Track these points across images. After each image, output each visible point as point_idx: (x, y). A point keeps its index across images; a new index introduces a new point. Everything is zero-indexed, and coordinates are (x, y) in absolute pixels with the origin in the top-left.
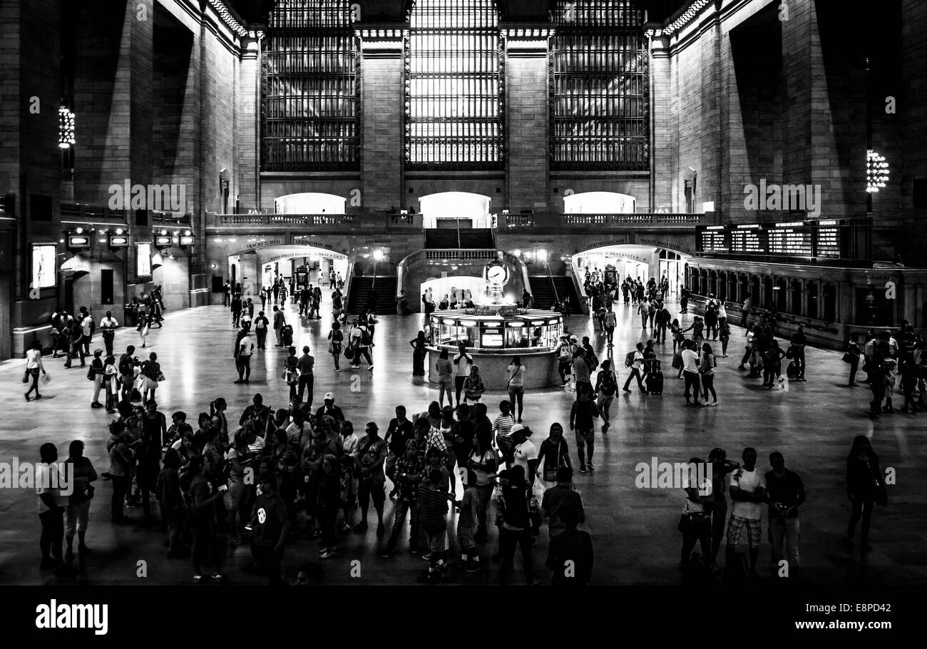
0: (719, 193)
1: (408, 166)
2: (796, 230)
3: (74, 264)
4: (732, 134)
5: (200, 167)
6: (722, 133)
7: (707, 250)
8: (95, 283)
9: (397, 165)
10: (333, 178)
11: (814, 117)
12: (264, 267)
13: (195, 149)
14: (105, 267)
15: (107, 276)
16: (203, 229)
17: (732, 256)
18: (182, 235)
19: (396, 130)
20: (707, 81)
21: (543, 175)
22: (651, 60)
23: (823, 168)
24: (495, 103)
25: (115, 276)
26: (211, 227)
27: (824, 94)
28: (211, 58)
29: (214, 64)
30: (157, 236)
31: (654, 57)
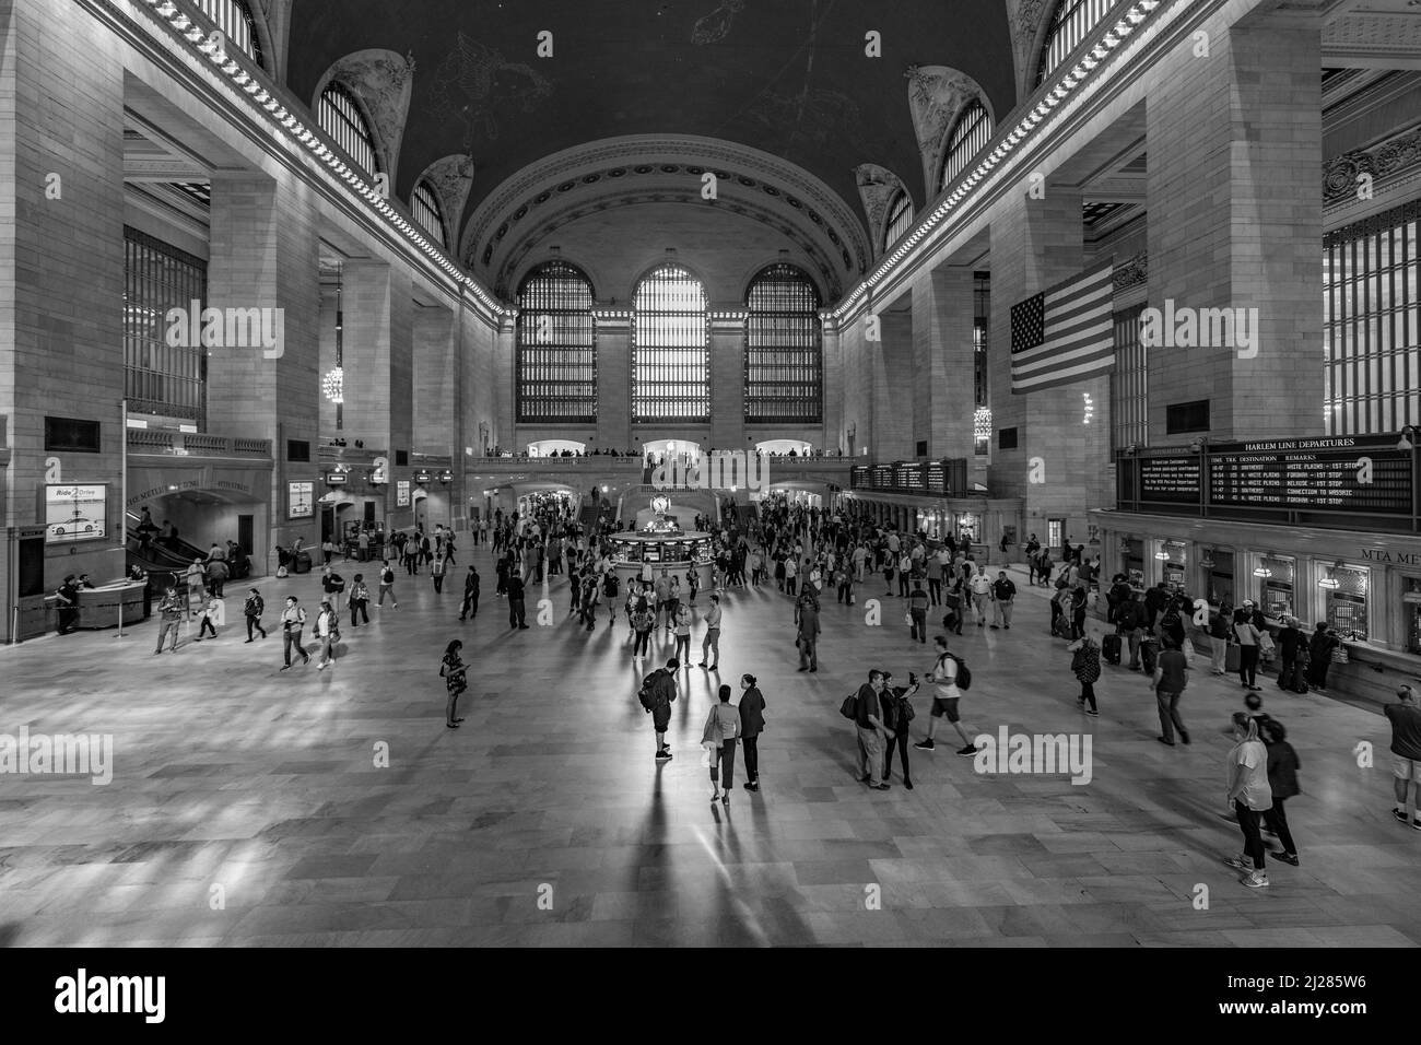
0: (871, 440)
1: (635, 420)
2: (915, 469)
3: (336, 497)
4: (880, 395)
5: (460, 419)
6: (871, 394)
7: (858, 485)
8: (360, 513)
9: (626, 419)
10: (575, 429)
11: (933, 382)
12: (519, 499)
13: (455, 405)
14: (369, 499)
15: (370, 507)
16: (463, 468)
17: (874, 489)
18: (442, 473)
19: (625, 392)
20: (863, 353)
21: (740, 427)
22: (824, 337)
23: (940, 421)
24: (703, 371)
25: (377, 506)
26: (469, 467)
27: (942, 364)
28: (470, 330)
29: (473, 336)
30: (418, 473)
31: (826, 335)
